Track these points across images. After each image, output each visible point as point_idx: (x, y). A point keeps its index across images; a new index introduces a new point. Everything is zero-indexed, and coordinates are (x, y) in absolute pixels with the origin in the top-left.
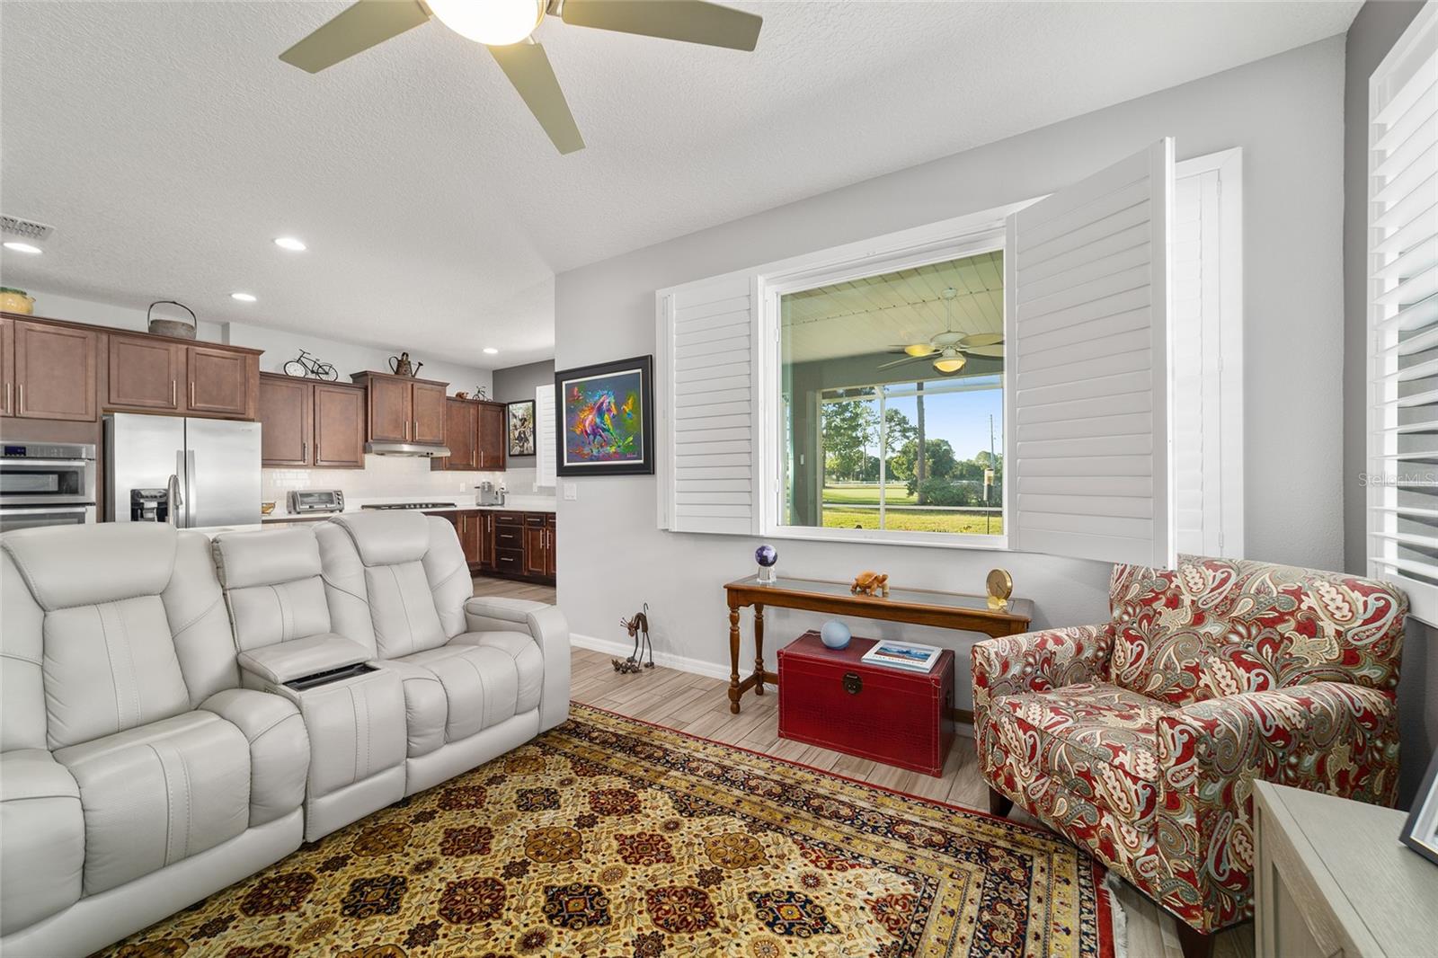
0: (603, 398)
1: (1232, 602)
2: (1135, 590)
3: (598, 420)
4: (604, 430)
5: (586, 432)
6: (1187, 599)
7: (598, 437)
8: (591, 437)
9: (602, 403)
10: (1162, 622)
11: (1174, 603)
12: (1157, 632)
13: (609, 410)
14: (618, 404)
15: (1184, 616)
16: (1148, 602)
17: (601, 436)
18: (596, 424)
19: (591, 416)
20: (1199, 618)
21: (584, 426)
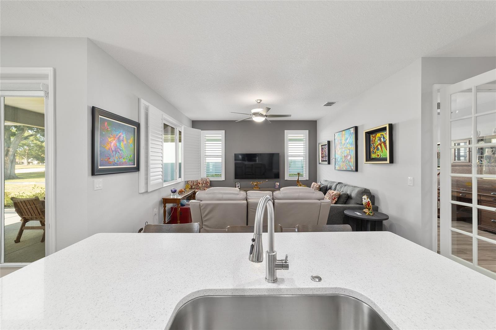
0: (120, 134)
1: (203, 182)
2: (195, 183)
3: (118, 144)
4: (121, 150)
5: (112, 149)
6: (200, 183)
7: (117, 153)
8: (114, 153)
9: (120, 136)
10: (200, 186)
11: (200, 184)
12: (200, 187)
13: (123, 141)
14: (127, 139)
15: (201, 185)
16: (197, 184)
17: (119, 152)
18: (116, 145)
19: (114, 141)
20: (202, 185)
21: (111, 146)
